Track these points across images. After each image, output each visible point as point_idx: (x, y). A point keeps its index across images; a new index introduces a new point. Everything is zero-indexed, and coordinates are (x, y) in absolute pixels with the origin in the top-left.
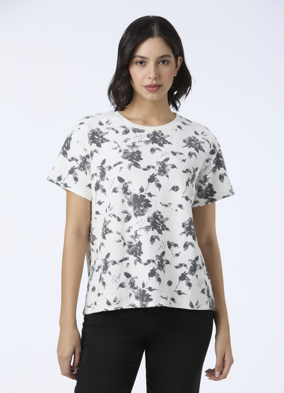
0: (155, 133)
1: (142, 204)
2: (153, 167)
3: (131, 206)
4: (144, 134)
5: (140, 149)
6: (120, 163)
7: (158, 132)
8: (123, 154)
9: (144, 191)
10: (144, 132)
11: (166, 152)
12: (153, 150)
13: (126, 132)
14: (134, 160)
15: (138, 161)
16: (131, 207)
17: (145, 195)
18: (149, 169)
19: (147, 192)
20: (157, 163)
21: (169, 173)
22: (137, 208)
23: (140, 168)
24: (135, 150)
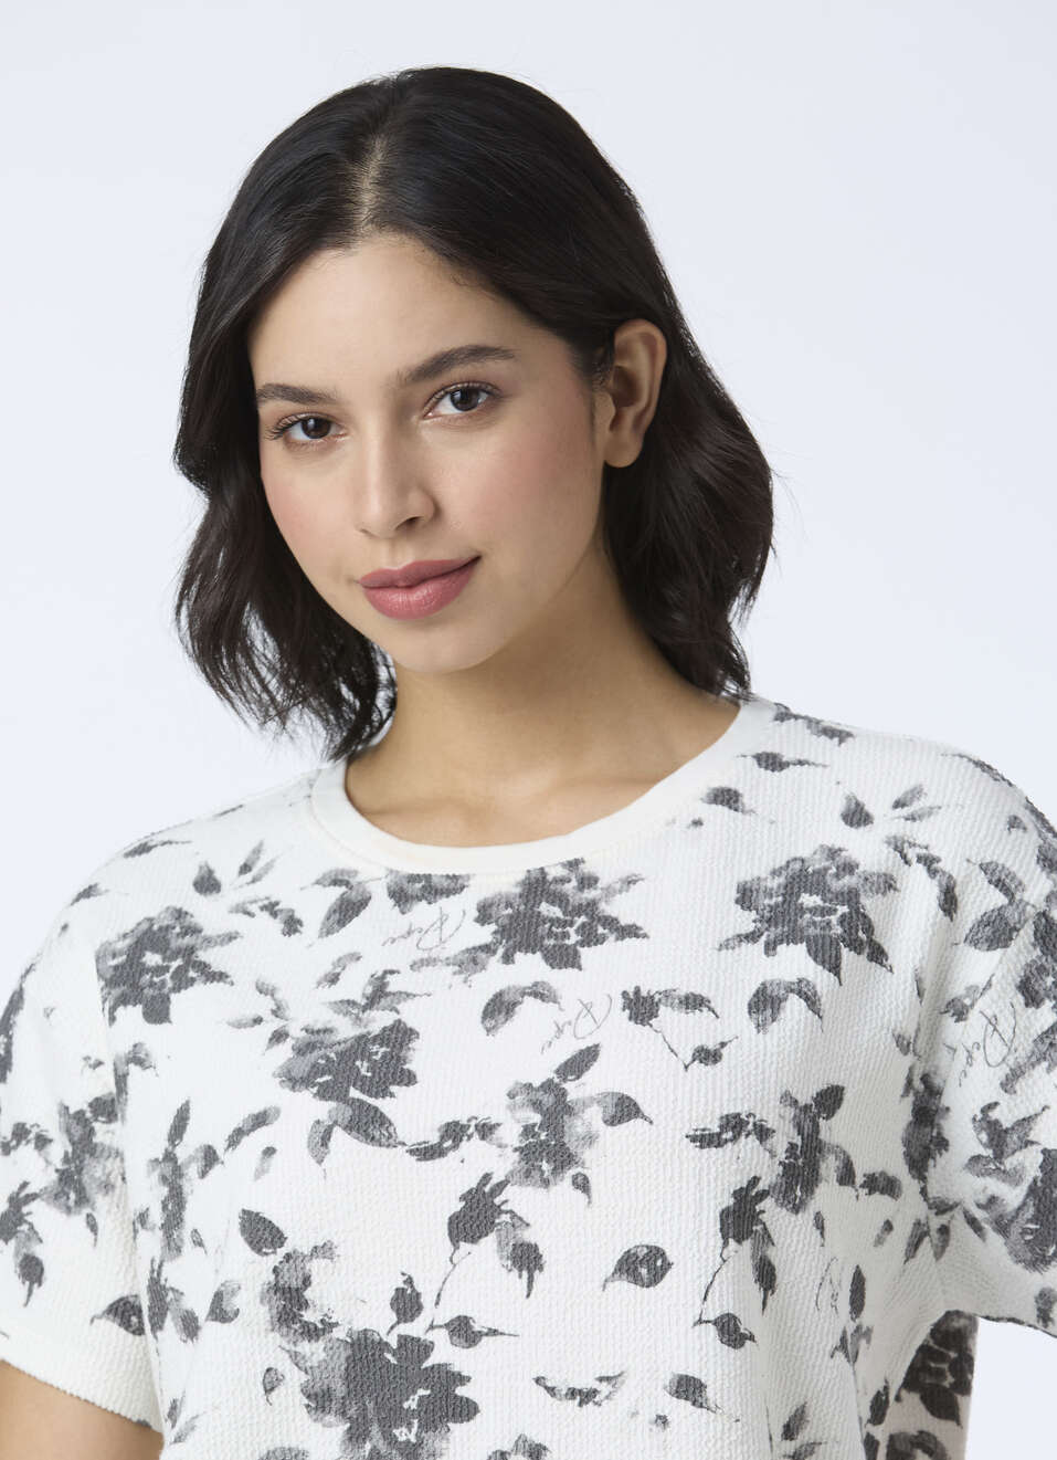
0: (537, 886)
1: (411, 1403)
2: (486, 1130)
3: (330, 1418)
4: (461, 907)
5: (410, 1014)
6: (260, 1120)
7: (555, 872)
8: (291, 1054)
9: (420, 1308)
10: (462, 888)
11: (588, 1008)
12: (499, 1008)
13: (348, 909)
14: (354, 1093)
15: (384, 1092)
16: (330, 1425)
17: (430, 1336)
18: (455, 1146)
19: (446, 1314)
20: (511, 1095)
21: (593, 1162)
22: (375, 1430)
23: (390, 1141)
24: (379, 1020)
